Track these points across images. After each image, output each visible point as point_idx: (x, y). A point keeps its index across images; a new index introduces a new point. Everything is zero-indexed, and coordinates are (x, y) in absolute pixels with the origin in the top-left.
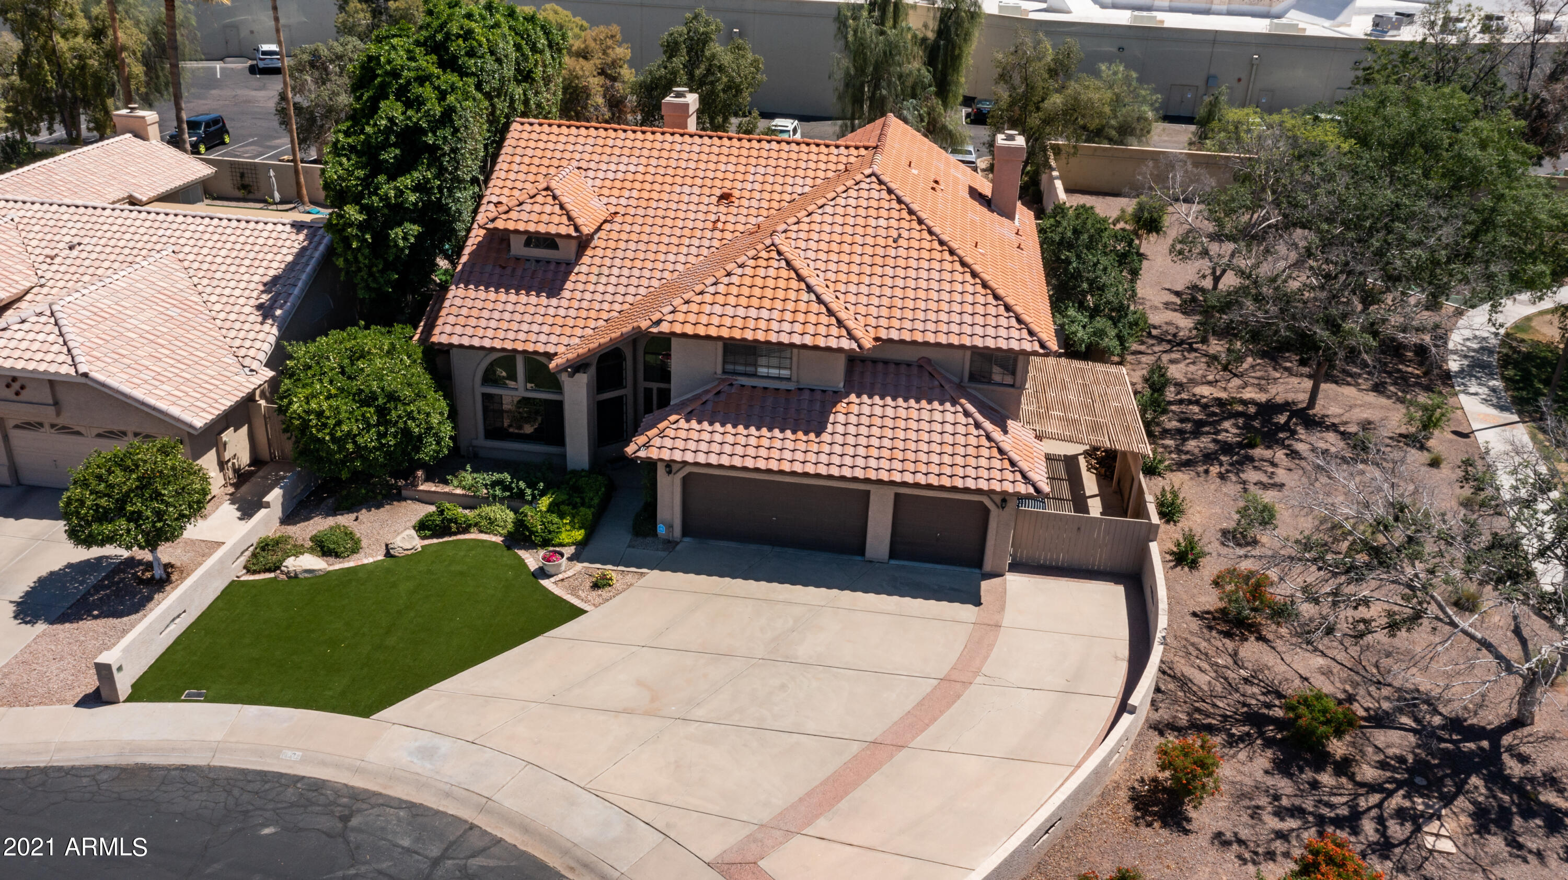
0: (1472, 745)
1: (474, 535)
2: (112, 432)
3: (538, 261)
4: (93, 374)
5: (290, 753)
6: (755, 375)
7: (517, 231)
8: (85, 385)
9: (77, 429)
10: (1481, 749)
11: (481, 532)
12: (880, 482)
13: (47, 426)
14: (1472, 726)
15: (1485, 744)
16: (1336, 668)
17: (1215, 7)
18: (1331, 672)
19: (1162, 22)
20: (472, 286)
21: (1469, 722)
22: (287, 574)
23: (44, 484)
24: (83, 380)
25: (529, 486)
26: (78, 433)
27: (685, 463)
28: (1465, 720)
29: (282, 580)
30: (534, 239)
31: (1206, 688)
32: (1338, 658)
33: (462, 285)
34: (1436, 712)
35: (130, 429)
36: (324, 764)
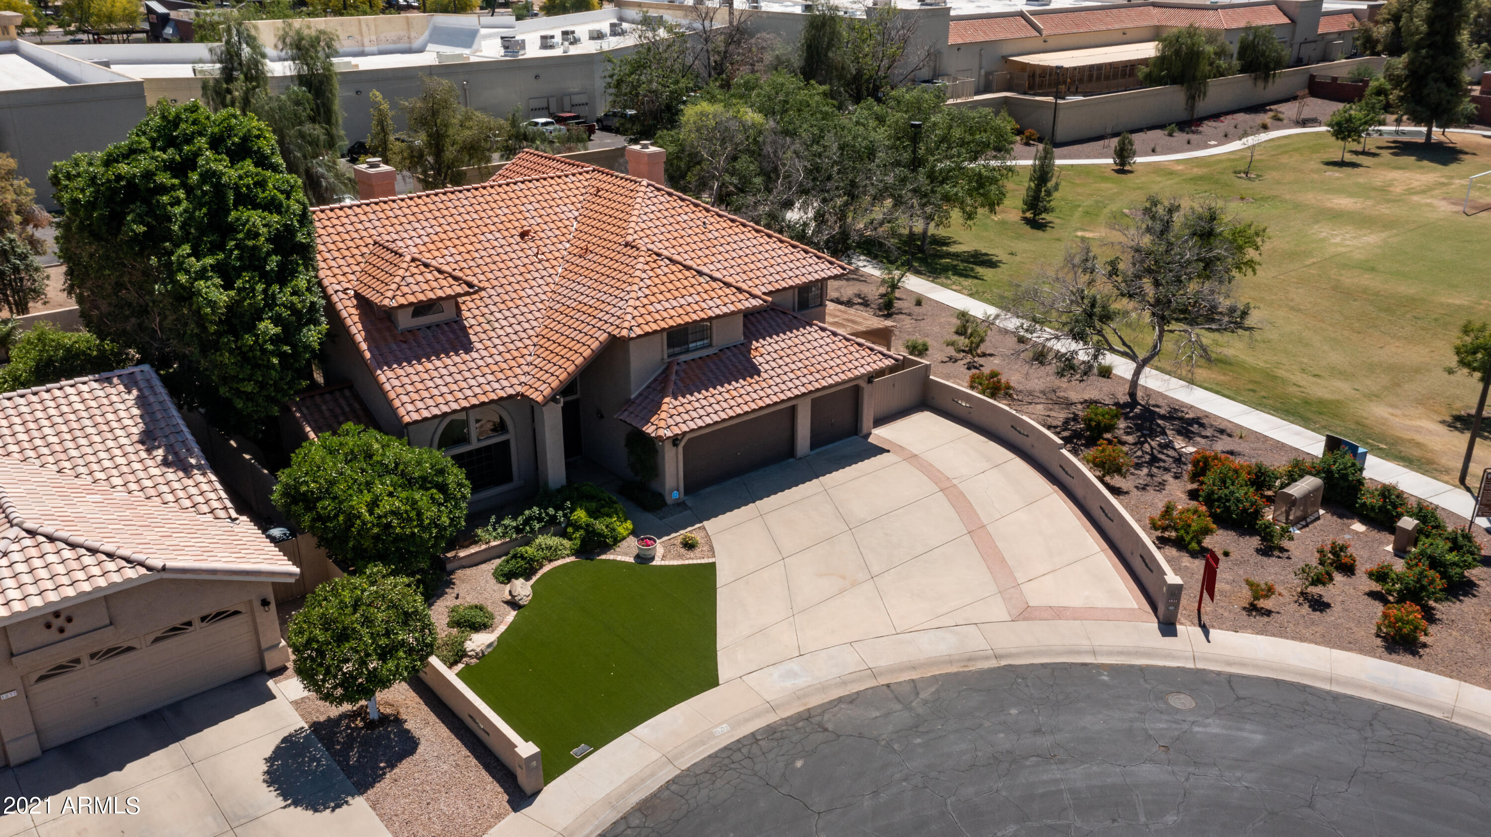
1: (548, 567)
2: (175, 629)
3: (429, 328)
4: (170, 564)
5: (719, 729)
6: (687, 351)
7: (402, 306)
8: (161, 581)
9: (125, 645)
11: (550, 561)
12: (797, 397)
13: (86, 660)
17: (367, 49)
19: (357, 66)
20: (395, 366)
22: (477, 656)
23: (79, 735)
24: (158, 576)
25: (557, 509)
26: (130, 649)
27: (684, 433)
29: (477, 664)
30: (421, 308)
33: (385, 368)
35: (195, 617)
36: (747, 720)
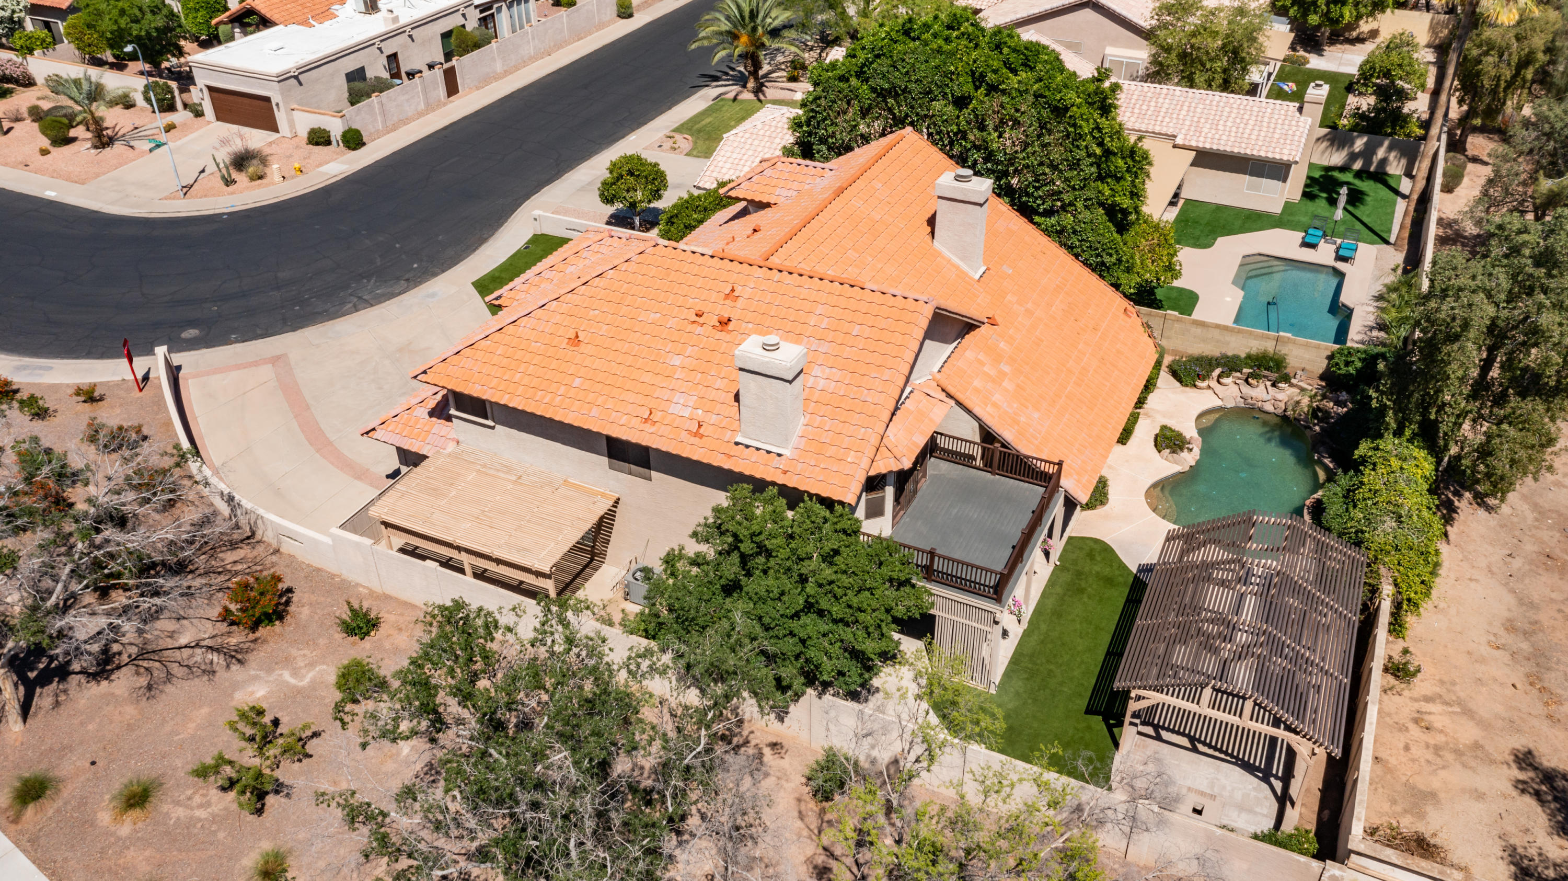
0: (41, 666)
10: (32, 670)
14: (51, 682)
15: (32, 675)
16: (170, 643)
18: (171, 637)
21: (55, 684)
28: (59, 682)
31: (220, 555)
32: (177, 652)
34: (83, 672)
